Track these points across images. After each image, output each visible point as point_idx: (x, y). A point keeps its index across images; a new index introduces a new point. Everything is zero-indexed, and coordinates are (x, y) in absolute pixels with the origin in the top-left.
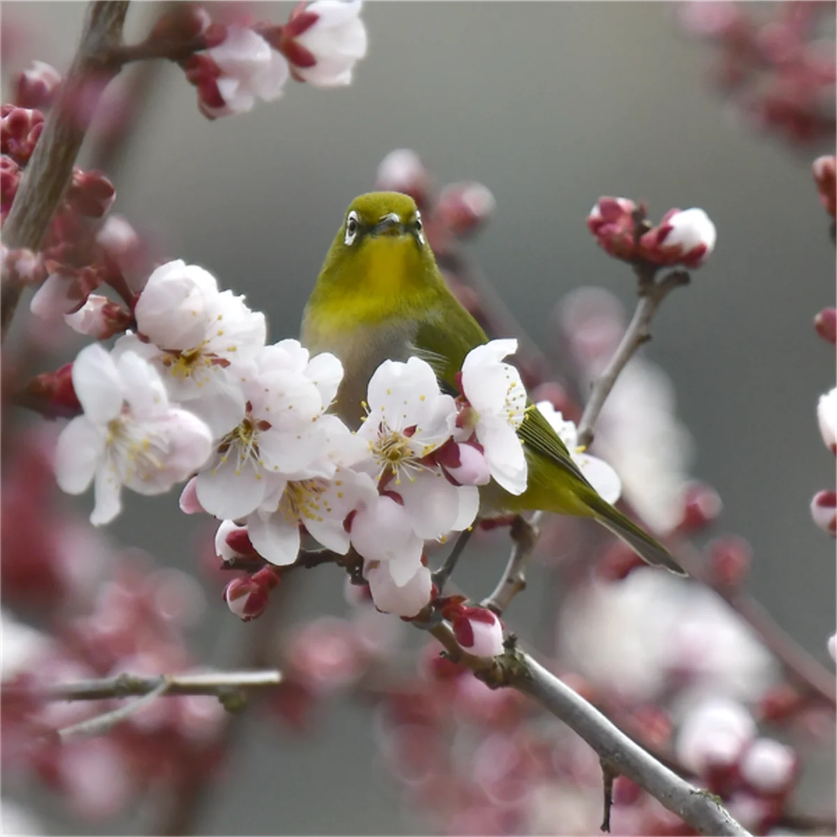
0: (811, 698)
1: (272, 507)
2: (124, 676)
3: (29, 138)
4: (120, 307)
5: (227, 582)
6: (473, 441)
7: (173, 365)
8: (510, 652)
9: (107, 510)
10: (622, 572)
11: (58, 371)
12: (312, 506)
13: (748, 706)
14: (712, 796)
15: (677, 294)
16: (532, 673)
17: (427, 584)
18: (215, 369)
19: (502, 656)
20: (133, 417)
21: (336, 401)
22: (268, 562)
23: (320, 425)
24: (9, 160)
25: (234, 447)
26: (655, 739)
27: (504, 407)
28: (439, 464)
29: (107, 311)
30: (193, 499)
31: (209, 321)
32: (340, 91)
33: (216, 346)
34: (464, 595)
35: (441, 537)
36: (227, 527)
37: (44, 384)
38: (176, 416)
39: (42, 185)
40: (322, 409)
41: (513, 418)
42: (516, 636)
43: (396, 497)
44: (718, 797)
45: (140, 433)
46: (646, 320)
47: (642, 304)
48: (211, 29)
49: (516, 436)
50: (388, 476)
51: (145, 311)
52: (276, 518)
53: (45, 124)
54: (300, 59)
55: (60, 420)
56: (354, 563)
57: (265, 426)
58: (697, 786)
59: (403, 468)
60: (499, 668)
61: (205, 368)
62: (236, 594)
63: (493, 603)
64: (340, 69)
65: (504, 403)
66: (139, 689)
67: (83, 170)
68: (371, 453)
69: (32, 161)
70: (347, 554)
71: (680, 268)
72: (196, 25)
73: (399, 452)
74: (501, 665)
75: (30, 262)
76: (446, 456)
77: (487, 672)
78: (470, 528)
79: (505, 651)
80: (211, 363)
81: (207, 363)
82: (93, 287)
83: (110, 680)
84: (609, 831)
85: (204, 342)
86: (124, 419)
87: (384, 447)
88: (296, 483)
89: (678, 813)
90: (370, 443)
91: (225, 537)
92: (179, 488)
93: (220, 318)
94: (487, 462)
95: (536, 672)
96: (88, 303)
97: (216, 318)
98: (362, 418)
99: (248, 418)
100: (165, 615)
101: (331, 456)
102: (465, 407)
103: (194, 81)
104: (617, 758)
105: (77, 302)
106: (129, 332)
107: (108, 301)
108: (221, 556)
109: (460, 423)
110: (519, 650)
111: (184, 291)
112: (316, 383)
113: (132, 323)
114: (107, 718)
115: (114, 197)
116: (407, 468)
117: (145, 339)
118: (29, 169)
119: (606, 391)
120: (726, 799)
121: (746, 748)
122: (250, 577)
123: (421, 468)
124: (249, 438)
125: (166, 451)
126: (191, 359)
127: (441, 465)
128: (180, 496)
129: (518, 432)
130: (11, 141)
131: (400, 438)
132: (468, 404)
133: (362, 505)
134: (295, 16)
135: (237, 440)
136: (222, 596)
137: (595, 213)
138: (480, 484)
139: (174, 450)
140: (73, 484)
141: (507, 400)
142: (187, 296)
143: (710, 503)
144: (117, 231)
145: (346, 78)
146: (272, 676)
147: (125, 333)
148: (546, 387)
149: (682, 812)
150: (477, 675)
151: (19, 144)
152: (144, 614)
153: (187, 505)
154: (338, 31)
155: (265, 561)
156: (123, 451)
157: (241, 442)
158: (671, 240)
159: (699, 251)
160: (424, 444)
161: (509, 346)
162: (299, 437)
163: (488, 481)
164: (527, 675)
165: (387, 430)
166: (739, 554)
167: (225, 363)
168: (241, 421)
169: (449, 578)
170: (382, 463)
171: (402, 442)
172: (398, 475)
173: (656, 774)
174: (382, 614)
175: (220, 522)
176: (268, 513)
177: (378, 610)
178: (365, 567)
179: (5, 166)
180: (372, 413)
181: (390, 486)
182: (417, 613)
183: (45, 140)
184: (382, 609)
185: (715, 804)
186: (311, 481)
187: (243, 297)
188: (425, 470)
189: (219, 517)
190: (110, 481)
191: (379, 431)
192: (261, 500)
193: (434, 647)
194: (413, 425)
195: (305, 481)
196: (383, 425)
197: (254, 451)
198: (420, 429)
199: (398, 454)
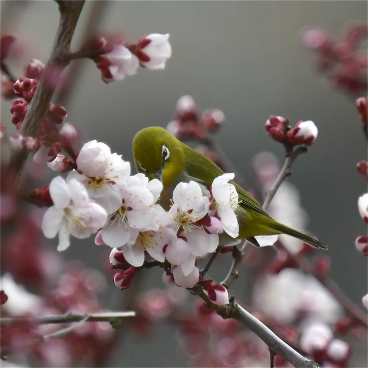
0: (356, 322)
1: (133, 242)
2: (70, 314)
3: (32, 90)
4: (70, 159)
5: (114, 274)
6: (216, 216)
7: (92, 183)
8: (232, 304)
9: (64, 245)
10: (278, 271)
11: (44, 187)
12: (149, 242)
13: (330, 325)
14: (314, 362)
15: (302, 157)
16: (241, 313)
17: (197, 275)
18: (109, 185)
19: (228, 305)
20: (74, 206)
21: (159, 199)
24: (23, 100)
25: (117, 218)
26: (291, 339)
27: (229, 201)
28: (202, 225)
29: (65, 161)
30: (100, 239)
31: (107, 165)
32: (160, 71)
33: (110, 176)
34: (213, 280)
35: (203, 255)
36: (114, 251)
37: (37, 193)
38: (92, 206)
40: (154, 202)
41: (233, 206)
42: (234, 297)
43: (184, 239)
44: (317, 363)
45: (77, 213)
46: (289, 167)
47: (287, 160)
48: (107, 46)
50: (181, 230)
51: (80, 161)
52: (134, 247)
53: (38, 85)
54: (144, 58)
55: (44, 208)
56: (167, 266)
57: (130, 209)
58: (308, 359)
59: (187, 226)
60: (227, 310)
61: (105, 185)
62: (118, 279)
63: (225, 283)
64: (160, 62)
65: (229, 200)
66: (77, 319)
67: (54, 104)
68: (174, 220)
69: (32, 100)
70: (164, 262)
71: (303, 145)
72: (101, 44)
75: (31, 142)
76: (205, 222)
77: (222, 312)
78: (215, 252)
79: (230, 303)
80: (107, 183)
82: (59, 151)
83: (65, 316)
85: (105, 174)
86: (71, 207)
87: (179, 218)
88: (143, 232)
90: (174, 216)
91: (114, 255)
92: (94, 236)
93: (111, 164)
94: (222, 224)
96: (57, 158)
98: (170, 206)
99: (123, 206)
101: (157, 222)
103: (100, 67)
104: (276, 347)
105: (52, 157)
106: (74, 170)
107: (65, 156)
108: (112, 263)
109: (211, 208)
110: (235, 303)
111: (97, 152)
112: (151, 191)
113: (75, 166)
114: (63, 331)
115: (67, 115)
116: (189, 227)
117: (80, 172)
118: (31, 104)
119: (272, 196)
120: (320, 364)
121: (329, 343)
122: (124, 272)
123: (195, 226)
124: (123, 214)
125: (88, 221)
126: (99, 181)
127: (203, 226)
128: (94, 238)
129: (234, 212)
130: (24, 92)
131: (186, 214)
132: (214, 200)
133: (170, 242)
134: (142, 40)
135: (118, 215)
136: (112, 280)
137: (268, 122)
138: (219, 233)
139: (91, 220)
140: (50, 234)
141: (230, 199)
142: (98, 155)
144: (68, 129)
145: (162, 66)
146: (132, 314)
147: (72, 170)
150: (218, 313)
151: (27, 93)
153: (98, 242)
154: (159, 47)
155: (130, 265)
156: (70, 221)
157: (120, 216)
158: (300, 134)
159: (312, 138)
160: (196, 217)
161: (231, 176)
162: (144, 214)
163: (222, 232)
164: (238, 313)
165: (181, 211)
166: (327, 263)
167: (113, 183)
168: (120, 207)
170: (178, 224)
171: (187, 215)
172: (185, 230)
173: (292, 354)
174: (179, 287)
175: (112, 249)
176: (131, 245)
177: (177, 285)
178: (172, 268)
179: (22, 102)
180: (174, 204)
181: (182, 234)
182: (193, 286)
183: (38, 92)
184: (179, 285)
185: (316, 366)
186: (149, 232)
187: (121, 156)
188: (196, 227)
189: (111, 246)
190: (65, 233)
191: (177, 211)
192: (128, 239)
193: (200, 301)
194: (191, 209)
195: (147, 232)
196: (179, 209)
197: (125, 219)
198: (194, 211)
199: (185, 221)
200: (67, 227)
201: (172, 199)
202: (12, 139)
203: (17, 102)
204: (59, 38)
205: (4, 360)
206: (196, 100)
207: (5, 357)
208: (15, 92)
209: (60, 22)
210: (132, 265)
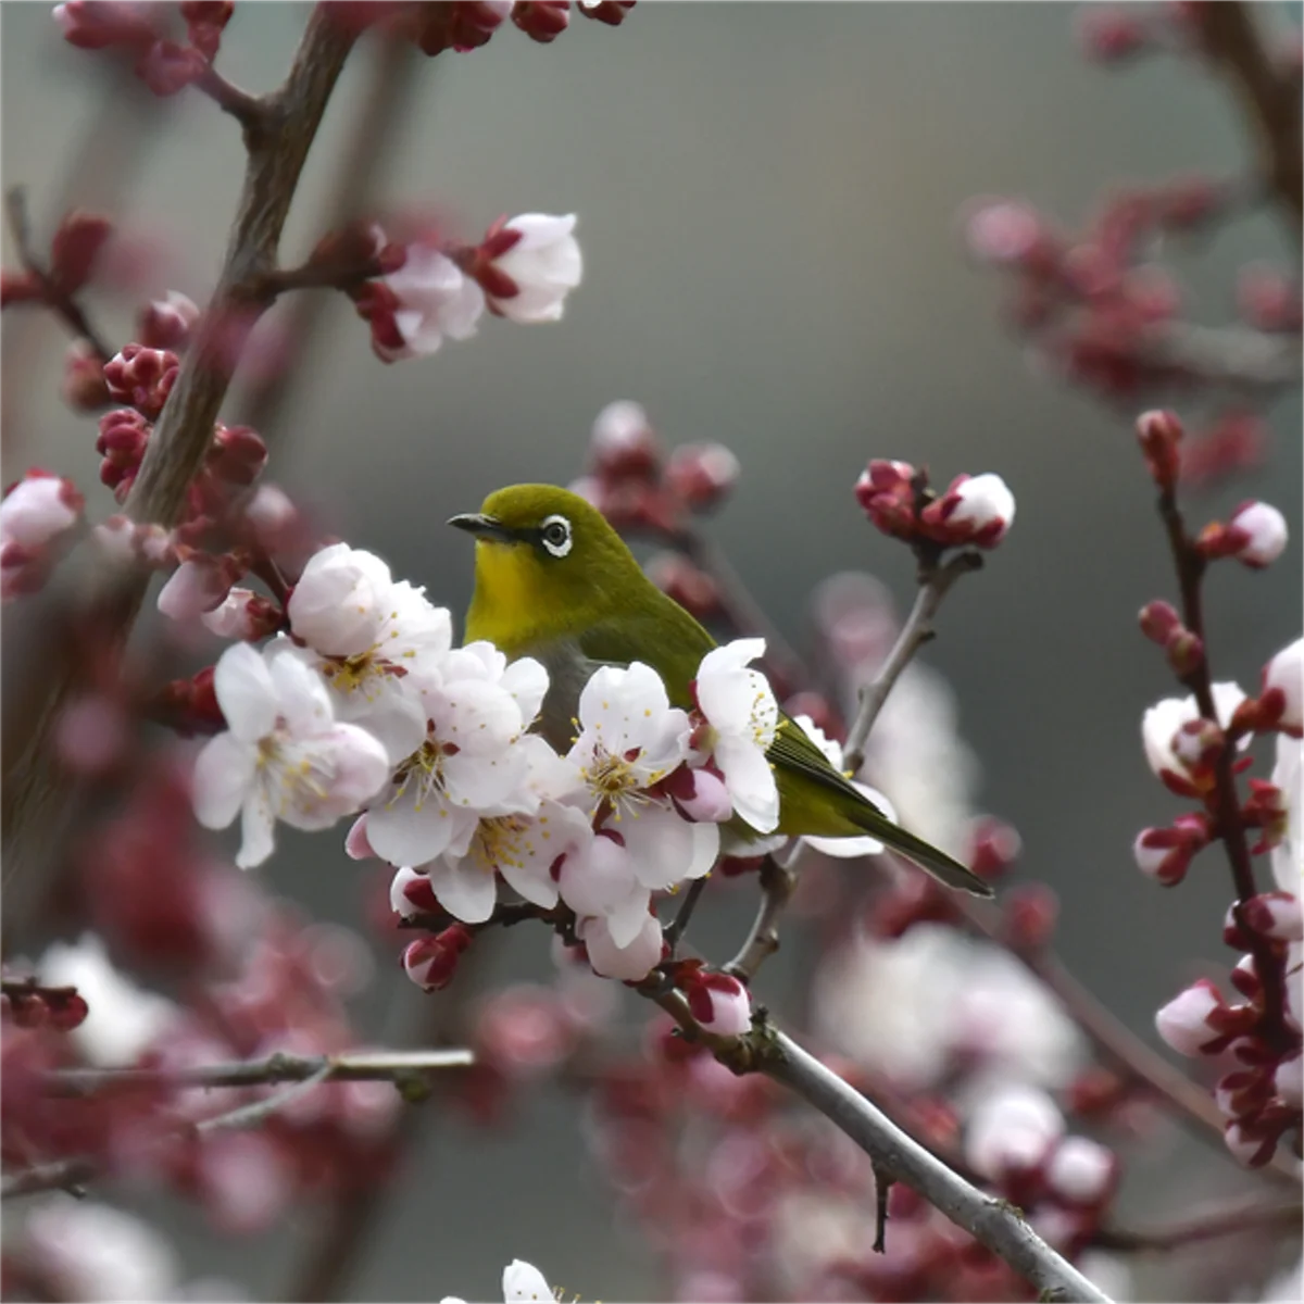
0: (1134, 1085)
1: (460, 851)
2: (278, 1057)
3: (161, 384)
4: (269, 602)
5: (406, 945)
6: (711, 767)
7: (336, 674)
8: (760, 1029)
9: (257, 849)
10: (897, 929)
11: (195, 677)
12: (511, 848)
13: (1053, 1094)
14: (1010, 1206)
15: (968, 581)
16: (786, 1054)
17: (658, 941)
18: (389, 680)
19: (749, 1034)
20: (290, 734)
21: (540, 718)
22: (457, 920)
23: (519, 749)
24: (135, 413)
25: (413, 777)
26: (939, 1136)
27: (750, 723)
28: (668, 796)
29: (252, 608)
30: (362, 841)
31: (381, 619)
32: (547, 327)
33: (390, 650)
34: (701, 958)
35: (672, 886)
36: (405, 875)
37: (178, 692)
38: (343, 732)
39: (177, 444)
40: (523, 728)
41: (761, 738)
42: (768, 1008)
43: (616, 837)
44: (1019, 1209)
45: (298, 753)
46: (929, 613)
47: (923, 592)
48: (386, 250)
49: (764, 760)
50: (605, 810)
51: (302, 605)
52: (466, 864)
53: (181, 369)
54: (499, 288)
55: (199, 738)
56: (563, 918)
57: (452, 749)
58: (993, 1196)
59: (623, 800)
60: (746, 1048)
61: (376, 678)
62: (416, 959)
63: (738, 967)
64: (548, 299)
65: (749, 719)
66: (297, 1072)
67: (227, 427)
68: (584, 784)
69: (164, 414)
70: (555, 909)
71: (971, 548)
72: (370, 245)
73: (618, 780)
74: (749, 1045)
75: (161, 540)
76: (677, 785)
77: (731, 1053)
78: (709, 875)
79: (753, 1027)
80: (383, 672)
81: (378, 672)
82: (236, 579)
83: (261, 1060)
84: (883, 1252)
85: (375, 646)
86: (278, 736)
87: (599, 775)
88: (491, 820)
89: (968, 1229)
90: (583, 770)
91: (403, 887)
92: (346, 823)
93: (394, 616)
94: (728, 792)
95: (791, 1053)
96: (230, 598)
97: (389, 616)
98: (573, 739)
99: (430, 741)
100: (323, 980)
101: (534, 787)
102: (701, 724)
103: (366, 314)
104: (893, 1160)
105: (216, 598)
106: (281, 634)
107: (255, 594)
108: (398, 911)
109: (695, 743)
110: (770, 1026)
111: (348, 582)
112: (514, 696)
113: (285, 623)
114: (256, 1109)
115: (266, 460)
116: (628, 800)
117: (300, 642)
118: (160, 424)
119: (879, 702)
120: (1028, 1212)
121: (1052, 1148)
122: (434, 938)
123: (646, 800)
124: (431, 765)
125: (331, 776)
126: (358, 667)
127: (673, 798)
128: (345, 837)
129: (766, 756)
130: (138, 390)
131: (620, 762)
132: (704, 721)
133: (574, 847)
134: (494, 233)
135: (416, 767)
136: (399, 963)
137: (865, 480)
138: (722, 819)
139: (340, 774)
140: (216, 817)
141: (753, 715)
142: (354, 588)
143: (1007, 842)
144: (271, 502)
145: (555, 311)
146: (463, 1057)
147: (276, 636)
148: (803, 698)
149: (974, 1228)
150: (718, 1058)
151: (146, 392)
152: (297, 979)
153: (355, 849)
154: (545, 253)
155: (452, 918)
156: (277, 775)
157: (422, 770)
158: (960, 514)
159: (995, 527)
160: (650, 770)
161: (756, 647)
162: (494, 763)
163: (730, 816)
164: (780, 1057)
165: (604, 754)
166: (1045, 905)
167: (401, 672)
168: (421, 744)
169: (683, 934)
170: (597, 794)
171: (623, 767)
172: (618, 810)
173: (941, 1180)
174: (600, 979)
175: (396, 870)
176: (455, 858)
177: (596, 973)
178: (577, 924)
179: (130, 420)
180: (585, 732)
181: (608, 823)
182: (644, 976)
183: (181, 388)
184: (600, 973)
185: (1015, 1218)
186: (509, 817)
187: (423, 589)
188: (651, 802)
189: (394, 863)
190: (261, 812)
191: (593, 755)
192: (446, 842)
193: (662, 1023)
194: (634, 746)
195: (502, 818)
196: (599, 748)
197: (437, 780)
198: (645, 753)
199: (617, 783)
200: (268, 797)
201: (577, 717)
202: (102, 531)
203: (118, 420)
204: (245, 227)
205: (78, 1196)
206: (652, 417)
207: (81, 1189)
208: (112, 388)
209: (248, 179)
210: (458, 917)
